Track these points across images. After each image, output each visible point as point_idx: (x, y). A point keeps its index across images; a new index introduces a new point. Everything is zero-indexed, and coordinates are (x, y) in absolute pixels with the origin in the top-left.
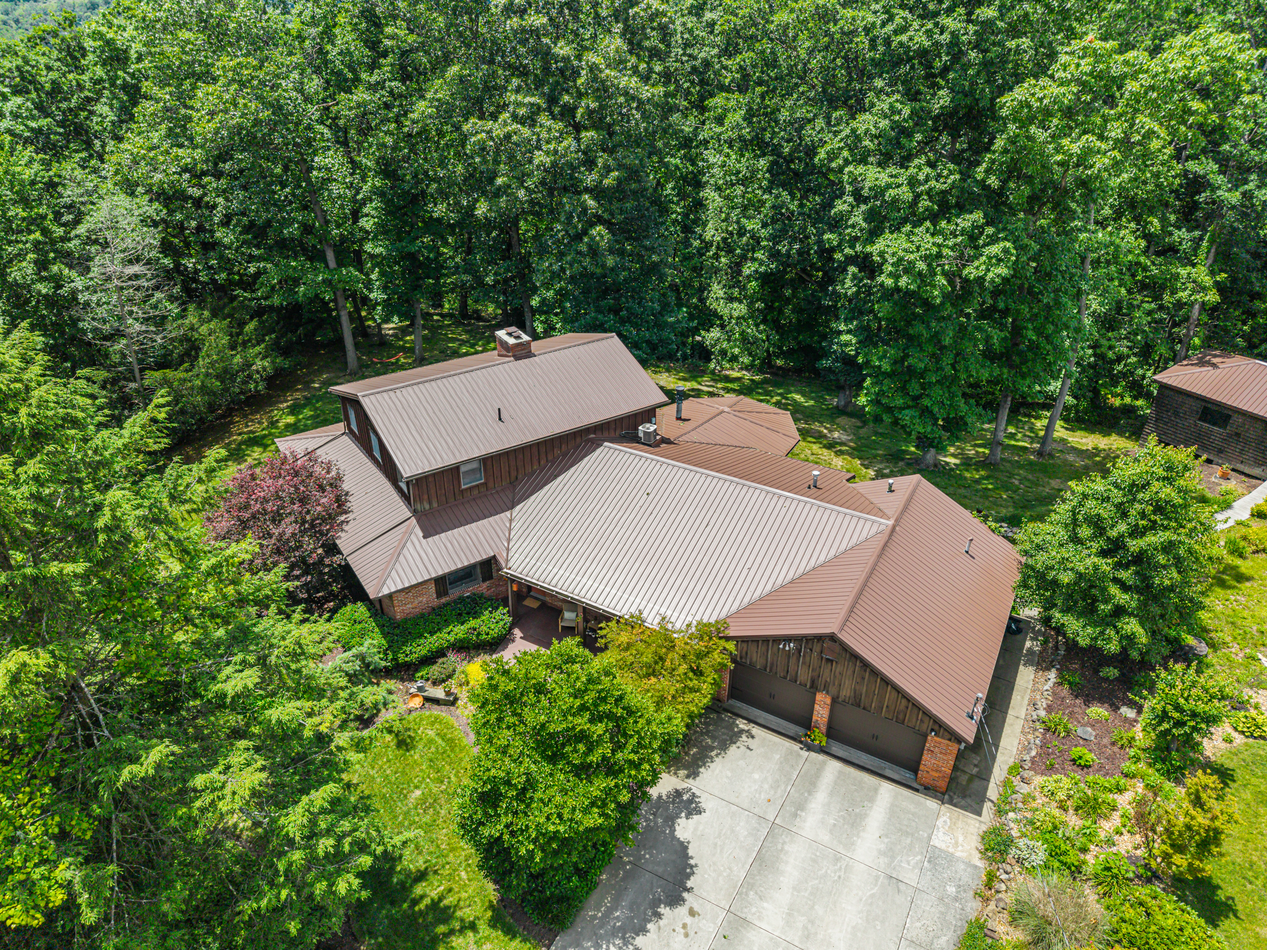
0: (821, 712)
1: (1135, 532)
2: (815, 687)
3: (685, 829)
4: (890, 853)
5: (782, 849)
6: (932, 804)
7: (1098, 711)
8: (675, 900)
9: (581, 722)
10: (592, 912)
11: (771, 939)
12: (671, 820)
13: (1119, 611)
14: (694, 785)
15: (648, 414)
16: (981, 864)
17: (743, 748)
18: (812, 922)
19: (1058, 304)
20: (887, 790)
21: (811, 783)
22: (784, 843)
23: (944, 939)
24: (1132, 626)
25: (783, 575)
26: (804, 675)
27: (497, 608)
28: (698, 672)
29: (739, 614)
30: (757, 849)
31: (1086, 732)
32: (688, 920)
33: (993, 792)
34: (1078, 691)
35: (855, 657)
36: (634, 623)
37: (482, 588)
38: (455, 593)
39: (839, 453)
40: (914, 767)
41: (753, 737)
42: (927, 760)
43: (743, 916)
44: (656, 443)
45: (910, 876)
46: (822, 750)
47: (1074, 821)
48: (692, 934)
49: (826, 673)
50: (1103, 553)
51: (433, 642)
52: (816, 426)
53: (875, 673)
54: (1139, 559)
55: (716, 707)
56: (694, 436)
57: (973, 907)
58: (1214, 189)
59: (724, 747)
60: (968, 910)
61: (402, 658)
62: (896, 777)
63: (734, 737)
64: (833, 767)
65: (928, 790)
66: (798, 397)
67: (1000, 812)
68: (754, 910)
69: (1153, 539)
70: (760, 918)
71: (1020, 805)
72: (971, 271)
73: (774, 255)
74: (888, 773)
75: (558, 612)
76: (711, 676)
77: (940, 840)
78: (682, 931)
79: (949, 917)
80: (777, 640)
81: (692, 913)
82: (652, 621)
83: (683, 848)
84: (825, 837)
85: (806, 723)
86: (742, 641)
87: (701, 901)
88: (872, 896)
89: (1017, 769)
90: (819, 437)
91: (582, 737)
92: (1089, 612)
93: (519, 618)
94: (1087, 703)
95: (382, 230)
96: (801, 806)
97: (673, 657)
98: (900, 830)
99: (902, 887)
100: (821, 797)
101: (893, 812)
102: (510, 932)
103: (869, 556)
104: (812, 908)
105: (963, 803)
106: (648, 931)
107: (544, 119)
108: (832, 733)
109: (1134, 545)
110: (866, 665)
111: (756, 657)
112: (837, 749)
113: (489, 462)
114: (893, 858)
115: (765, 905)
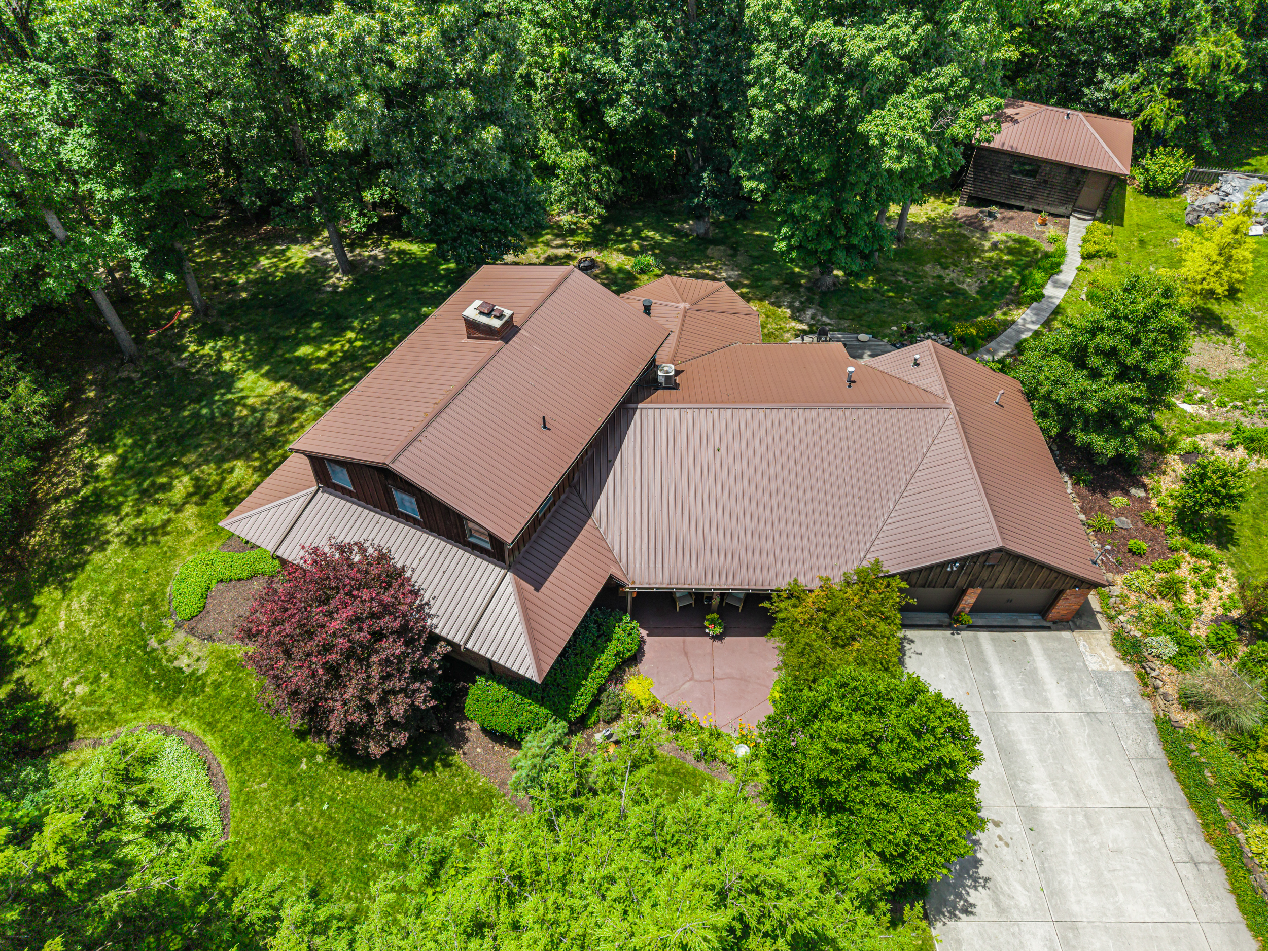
0: (969, 601)
2: (970, 586)
4: (1073, 693)
5: (1009, 732)
6: (1066, 635)
7: (1118, 500)
8: (979, 823)
11: (1059, 812)
16: (1127, 668)
17: (914, 656)
18: (1071, 781)
21: (981, 661)
22: (1006, 726)
23: (1151, 743)
25: (891, 492)
26: (962, 581)
27: (621, 620)
30: (993, 742)
31: (1123, 522)
32: (998, 831)
33: (1096, 605)
34: (1093, 487)
35: (1018, 557)
40: (1043, 611)
41: (913, 641)
42: (1060, 605)
43: (1028, 805)
45: (1099, 706)
47: (1165, 604)
48: (1009, 841)
49: (985, 575)
51: (590, 686)
53: (1034, 563)
57: (1148, 708)
60: (1147, 711)
61: (572, 716)
62: (1029, 623)
64: (986, 638)
65: (1057, 623)
67: (1111, 618)
68: (1031, 795)
70: (1040, 800)
71: (1122, 606)
74: (1023, 622)
77: (1092, 663)
78: (1002, 843)
79: (1142, 725)
80: (942, 564)
81: (997, 824)
84: (1026, 705)
85: (951, 611)
87: (994, 810)
88: (1089, 735)
94: (1105, 495)
96: (992, 687)
98: (1064, 669)
99: (1100, 717)
100: (997, 669)
101: (1049, 655)
103: (961, 449)
104: (1063, 770)
105: (1083, 623)
106: (981, 860)
108: (974, 609)
110: (1026, 560)
112: (978, 619)
114: (1077, 696)
115: (1034, 786)
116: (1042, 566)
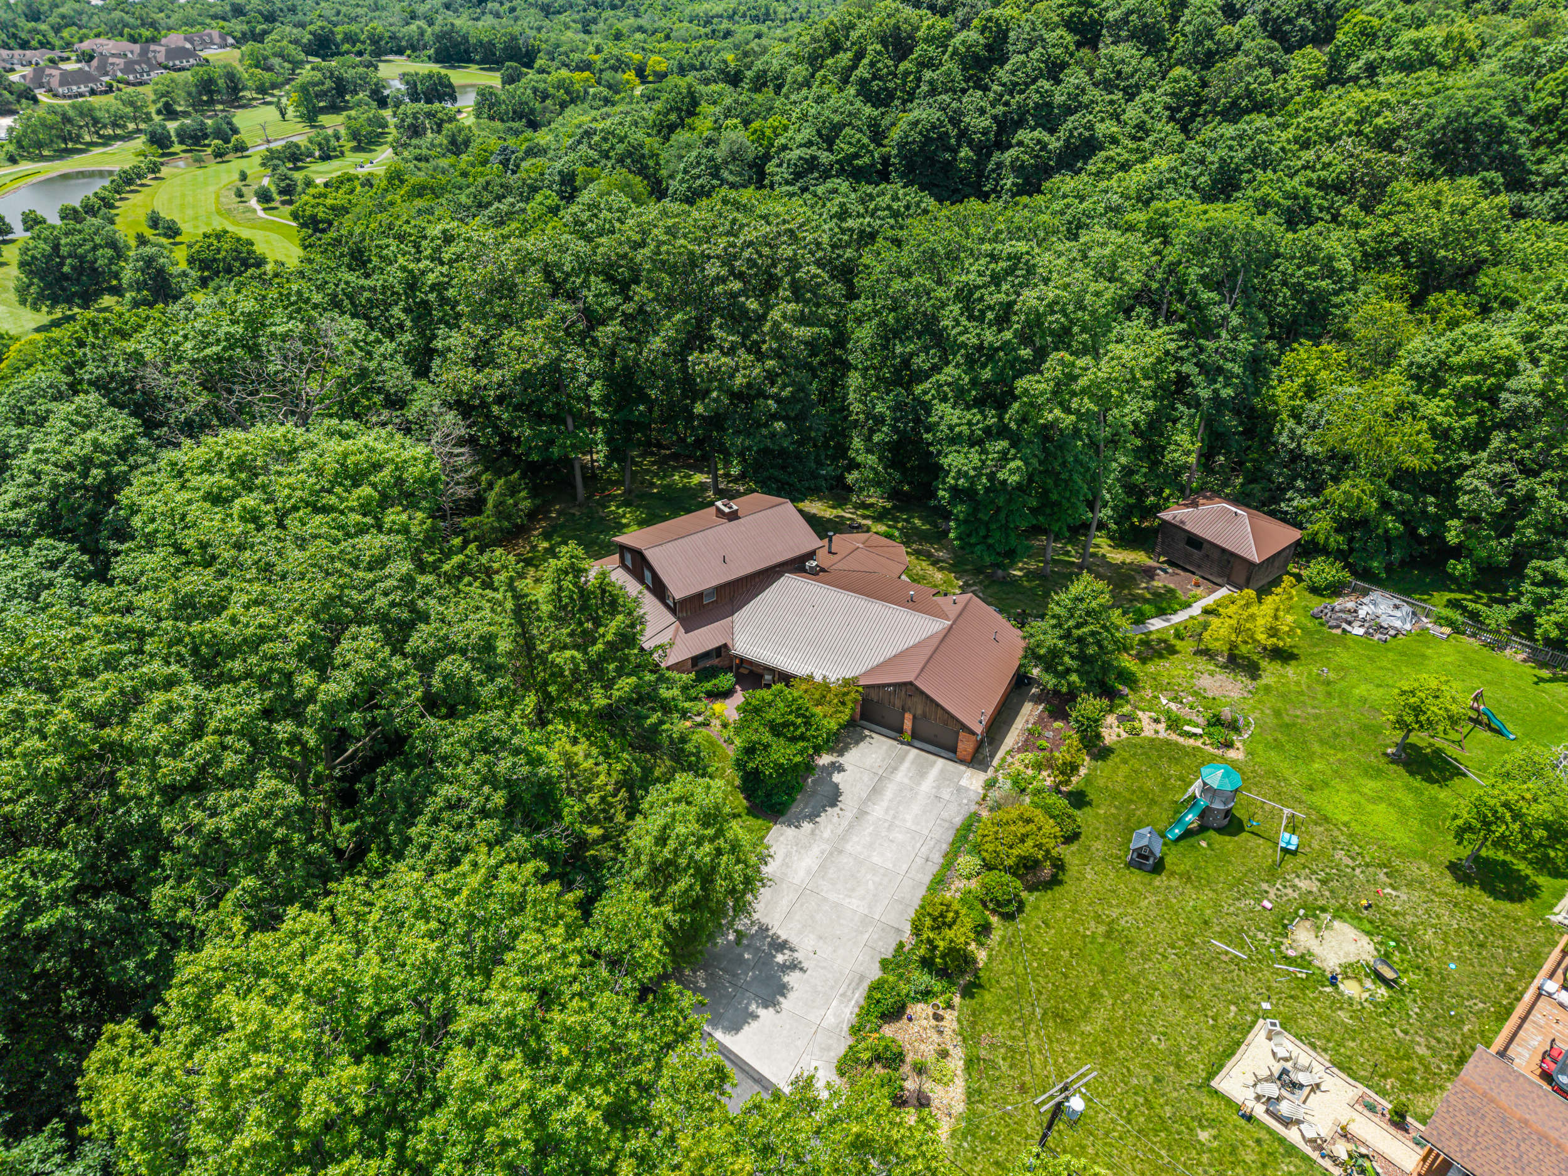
0: (908, 725)
1: (1078, 626)
2: (904, 710)
3: (837, 778)
4: (938, 788)
5: (885, 786)
6: (963, 768)
7: (1059, 725)
8: (833, 804)
9: (792, 717)
10: (795, 809)
11: (878, 819)
12: (830, 775)
13: (1068, 671)
14: (841, 760)
15: (811, 555)
16: (981, 791)
17: (867, 744)
18: (897, 813)
19: (1071, 478)
20: (940, 762)
21: (902, 759)
22: (886, 784)
24: (1074, 678)
25: (890, 652)
26: (898, 703)
27: (726, 673)
28: (843, 703)
29: (866, 674)
30: (873, 785)
31: (1049, 734)
32: (840, 812)
33: (995, 762)
34: (1052, 715)
35: (922, 693)
36: (809, 679)
37: (715, 662)
38: (701, 665)
39: (941, 569)
40: (954, 750)
41: (872, 738)
42: (961, 746)
43: (866, 811)
44: (817, 573)
45: (946, 796)
46: (909, 744)
47: (1030, 772)
48: (841, 818)
49: (909, 702)
50: (1061, 638)
52: (926, 547)
53: (932, 700)
54: (1080, 640)
55: (851, 724)
56: (839, 566)
57: (974, 808)
58: (1194, 387)
59: (857, 743)
60: (971, 808)
62: (946, 756)
63: (863, 738)
64: (914, 752)
65: (962, 762)
66: (917, 522)
67: (996, 771)
68: (871, 808)
69: (1085, 630)
70: (874, 811)
71: (1006, 767)
72: (1001, 476)
73: (895, 429)
74: (942, 755)
75: (762, 676)
76: (850, 705)
77: (964, 782)
78: (837, 817)
79: (961, 812)
80: (884, 685)
81: (842, 810)
82: (818, 678)
83: (836, 786)
84: (906, 781)
85: (901, 731)
86: (865, 687)
87: (845, 805)
88: (926, 804)
89: (1008, 753)
90: (929, 556)
91: (793, 724)
92: (1049, 668)
93: (741, 679)
94: (1054, 720)
95: (605, 401)
96: (895, 769)
97: (830, 696)
98: (945, 779)
99: (941, 801)
100: (906, 764)
101: (942, 771)
102: (756, 817)
103: (936, 642)
104: (898, 807)
105: (979, 767)
106: (821, 817)
107: (741, 352)
108: (915, 735)
109: (1077, 633)
110: (928, 697)
111: (874, 695)
112: (917, 743)
113: (719, 589)
115: (876, 806)
116: (938, 705)
